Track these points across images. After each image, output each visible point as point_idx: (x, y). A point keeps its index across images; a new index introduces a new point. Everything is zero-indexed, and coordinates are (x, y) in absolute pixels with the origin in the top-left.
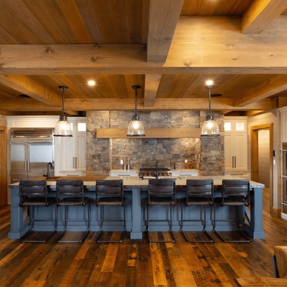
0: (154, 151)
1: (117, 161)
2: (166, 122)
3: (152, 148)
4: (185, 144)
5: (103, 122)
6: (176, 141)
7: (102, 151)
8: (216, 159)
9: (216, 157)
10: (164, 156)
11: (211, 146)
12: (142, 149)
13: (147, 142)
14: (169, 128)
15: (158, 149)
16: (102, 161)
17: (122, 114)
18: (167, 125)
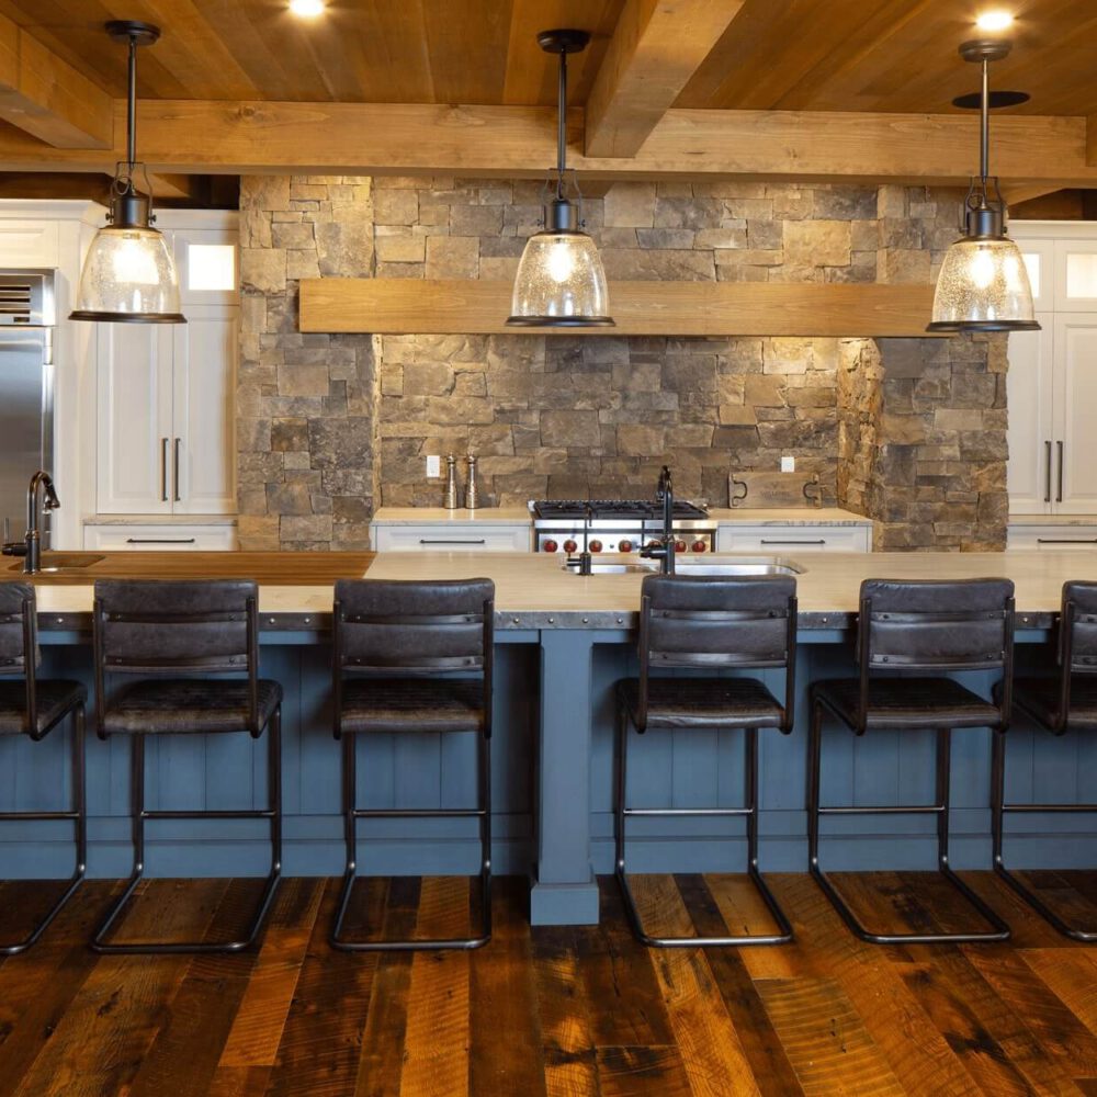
0: (616, 405)
1: (405, 461)
2: (689, 243)
3: (602, 390)
4: (781, 371)
5: (338, 242)
6: (734, 350)
7: (328, 404)
8: (963, 452)
9: (961, 446)
10: (667, 437)
11: (936, 382)
12: (545, 397)
13: (573, 357)
14: (703, 277)
15: (633, 394)
16: (330, 462)
17: (441, 198)
18: (692, 261)
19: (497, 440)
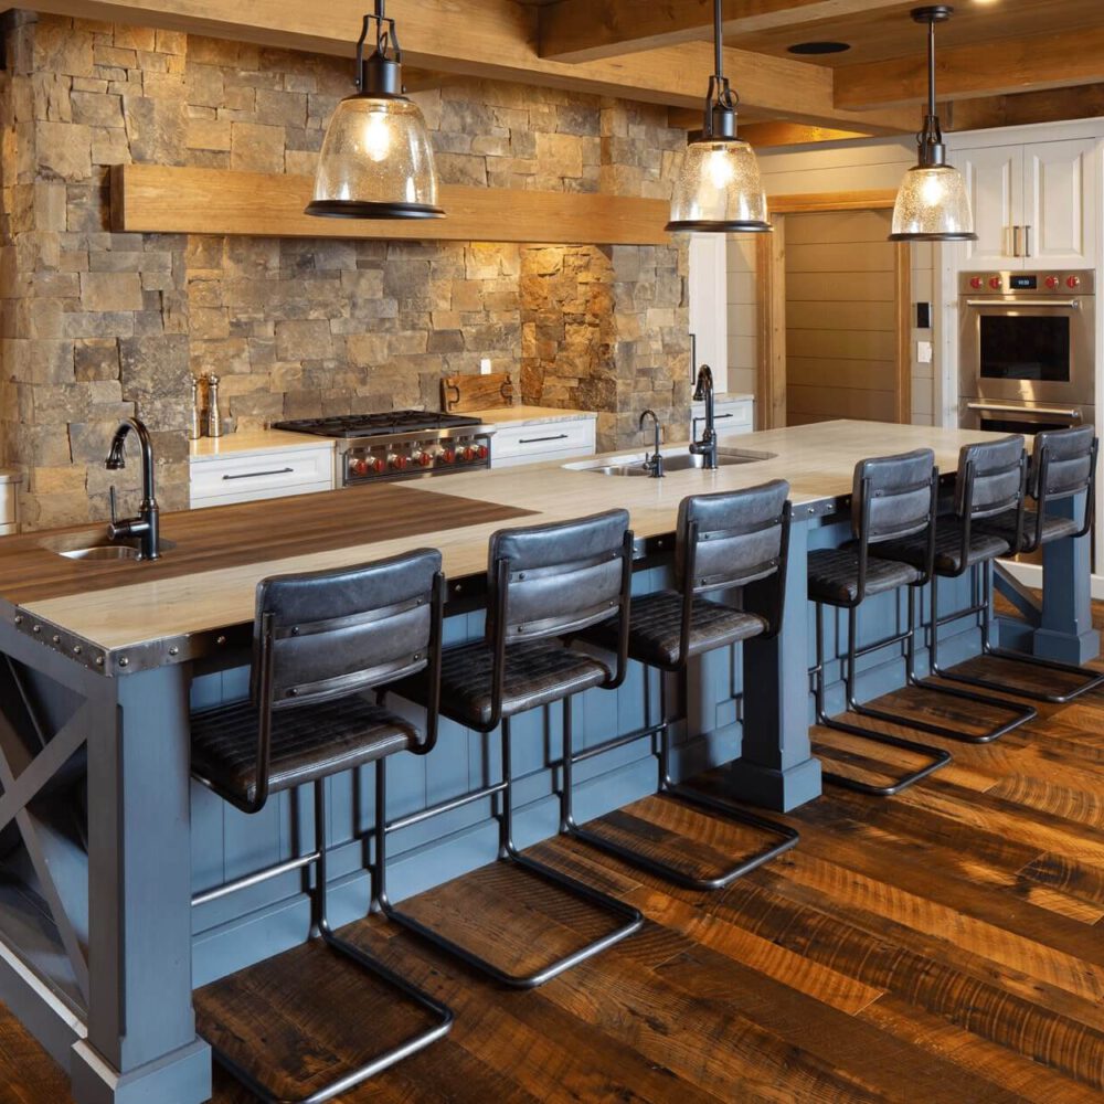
0: (346, 313)
2: (467, 149)
3: (331, 297)
4: (480, 277)
5: (151, 121)
6: (441, 258)
8: (664, 346)
9: (663, 341)
10: (390, 345)
11: (647, 285)
12: (281, 307)
13: (305, 263)
14: (477, 182)
15: (360, 301)
17: (248, 80)
18: (469, 167)
19: (233, 357)
